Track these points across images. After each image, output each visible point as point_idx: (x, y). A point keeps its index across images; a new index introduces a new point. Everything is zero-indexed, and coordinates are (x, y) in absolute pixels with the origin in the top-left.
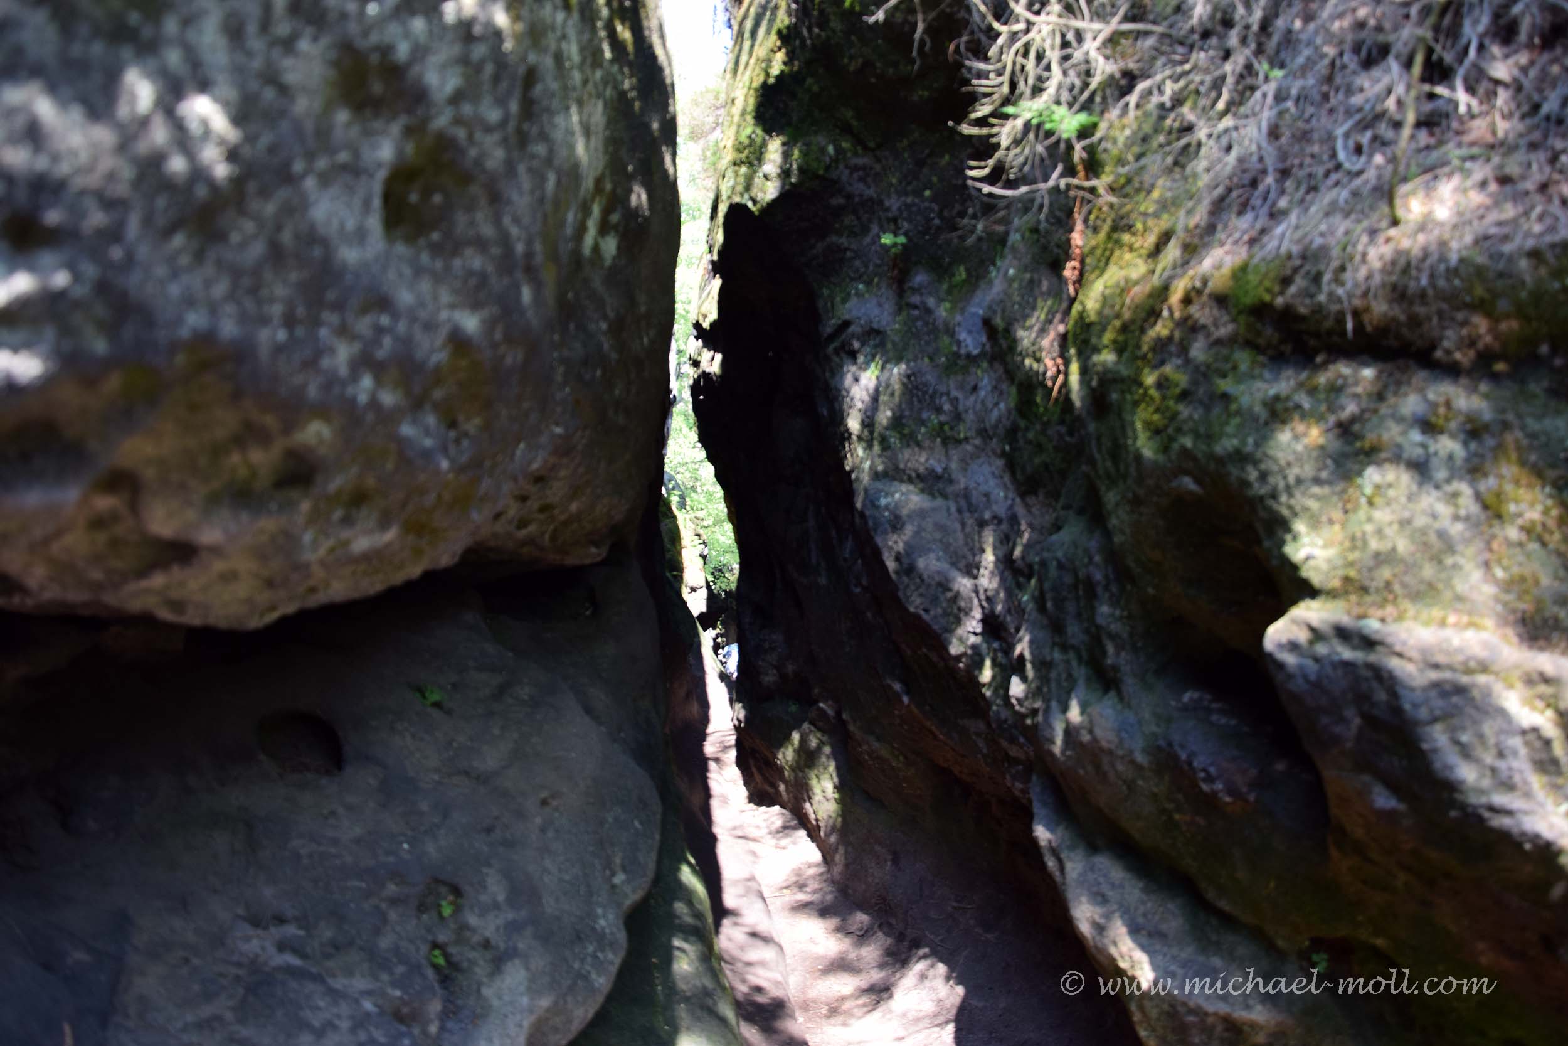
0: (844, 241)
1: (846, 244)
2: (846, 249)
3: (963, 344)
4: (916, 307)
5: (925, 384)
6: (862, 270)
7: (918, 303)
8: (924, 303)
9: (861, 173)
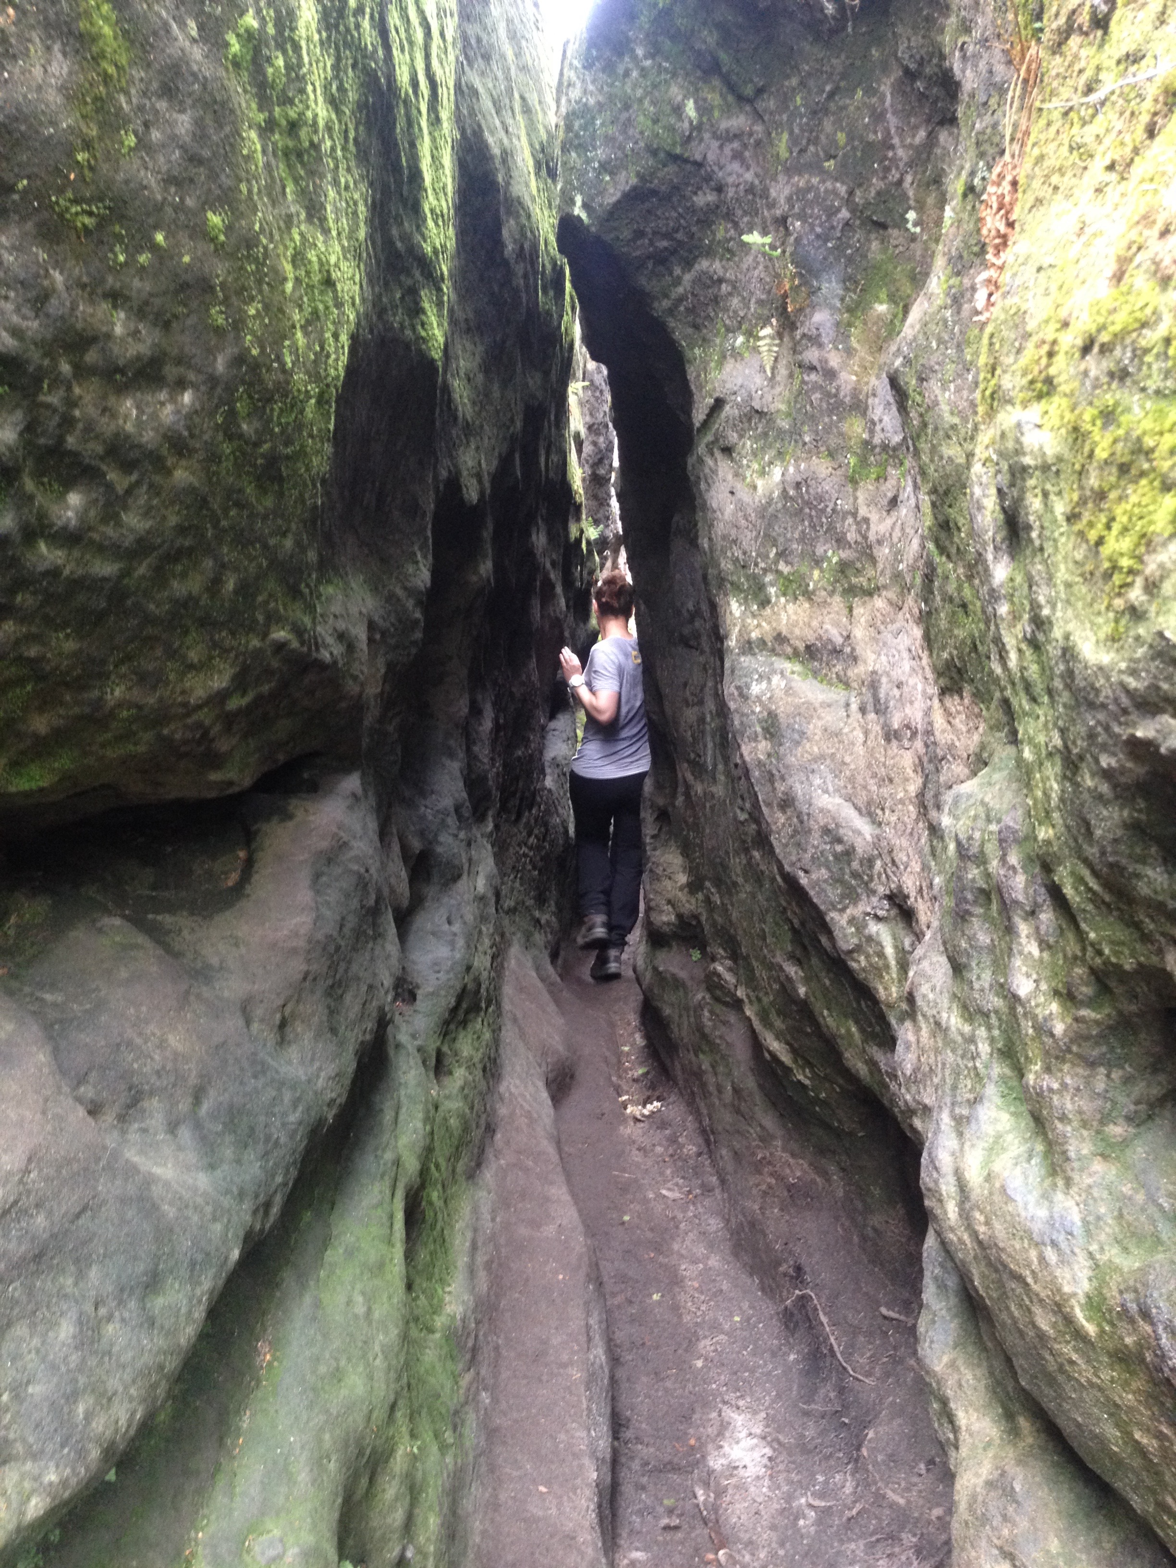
0: (717, 267)
1: (721, 273)
2: (720, 281)
3: (878, 428)
4: (813, 368)
5: (820, 498)
6: (742, 314)
7: (815, 363)
8: (824, 361)
9: (736, 145)
